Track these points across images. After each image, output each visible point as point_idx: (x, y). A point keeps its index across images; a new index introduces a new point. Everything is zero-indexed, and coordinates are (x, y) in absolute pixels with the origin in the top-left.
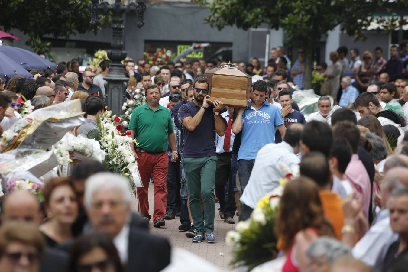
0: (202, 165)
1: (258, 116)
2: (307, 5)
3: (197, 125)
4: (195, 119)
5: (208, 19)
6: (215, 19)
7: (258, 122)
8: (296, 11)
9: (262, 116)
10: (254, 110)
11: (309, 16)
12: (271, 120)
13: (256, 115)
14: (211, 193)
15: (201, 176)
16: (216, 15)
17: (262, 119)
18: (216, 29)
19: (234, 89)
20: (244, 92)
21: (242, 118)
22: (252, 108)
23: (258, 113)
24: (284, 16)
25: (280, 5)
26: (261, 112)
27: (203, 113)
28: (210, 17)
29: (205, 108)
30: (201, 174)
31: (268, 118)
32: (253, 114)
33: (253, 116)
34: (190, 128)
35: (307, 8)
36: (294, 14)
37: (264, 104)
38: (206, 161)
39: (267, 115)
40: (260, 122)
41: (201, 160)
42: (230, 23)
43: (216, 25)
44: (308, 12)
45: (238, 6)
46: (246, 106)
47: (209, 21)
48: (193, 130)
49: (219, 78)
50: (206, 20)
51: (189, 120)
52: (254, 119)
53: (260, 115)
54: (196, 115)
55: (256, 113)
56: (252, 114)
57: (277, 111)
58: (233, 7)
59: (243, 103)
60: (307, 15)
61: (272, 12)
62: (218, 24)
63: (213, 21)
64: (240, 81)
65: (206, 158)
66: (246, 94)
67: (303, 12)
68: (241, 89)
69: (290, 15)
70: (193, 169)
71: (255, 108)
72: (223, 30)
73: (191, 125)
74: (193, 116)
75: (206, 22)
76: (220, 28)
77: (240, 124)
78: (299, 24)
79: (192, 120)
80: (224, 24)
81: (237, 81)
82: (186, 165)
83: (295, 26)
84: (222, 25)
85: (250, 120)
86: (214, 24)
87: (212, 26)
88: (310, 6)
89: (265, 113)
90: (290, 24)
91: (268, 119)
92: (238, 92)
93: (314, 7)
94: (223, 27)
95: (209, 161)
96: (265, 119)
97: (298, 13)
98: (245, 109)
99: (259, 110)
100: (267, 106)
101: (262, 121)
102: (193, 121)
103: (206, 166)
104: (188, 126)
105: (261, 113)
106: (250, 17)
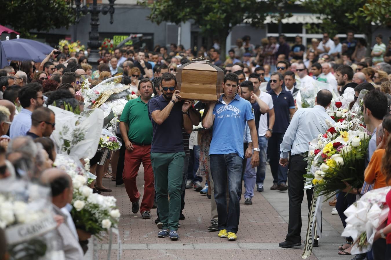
0: (169, 161)
1: (229, 110)
2: (223, 6)
3: (165, 118)
4: (163, 113)
5: (149, 16)
6: (155, 17)
7: (229, 116)
8: (215, 11)
9: (233, 110)
10: (225, 105)
11: (225, 15)
12: (242, 115)
13: (227, 110)
14: (177, 189)
15: (169, 172)
16: (156, 13)
17: (232, 113)
18: (155, 24)
19: (203, 84)
20: (214, 86)
21: (213, 113)
22: (223, 102)
23: (229, 107)
24: (206, 14)
25: (204, 6)
26: (232, 106)
27: (171, 106)
28: (151, 15)
29: (174, 101)
30: (168, 170)
31: (238, 112)
32: (224, 108)
33: (224, 110)
34: (158, 121)
35: (223, 8)
36: (214, 13)
37: (235, 98)
38: (173, 157)
39: (237, 109)
40: (230, 116)
41: (169, 155)
42: (166, 20)
43: (156, 21)
44: (224, 11)
45: (173, 7)
46: (217, 100)
47: (150, 17)
48: (161, 123)
49: (188, 73)
50: (148, 17)
51: (158, 114)
52: (224, 113)
53: (231, 110)
54: (165, 109)
55: (226, 107)
56: (222, 109)
57: (248, 106)
58: (169, 8)
59: (213, 97)
60: (223, 14)
61: (198, 11)
62: (157, 20)
63: (153, 18)
64: (210, 75)
65: (174, 154)
66: (216, 88)
67: (221, 11)
68: (211, 83)
69: (211, 14)
70: (160, 165)
71: (225, 102)
72: (161, 24)
73: (159, 118)
74: (161, 109)
75: (148, 18)
76: (158, 23)
77: (212, 119)
78: (217, 20)
79: (160, 113)
80: (162, 20)
81: (206, 75)
82: (154, 160)
83: (215, 21)
84: (159, 21)
85: (220, 114)
86: (154, 20)
87: (152, 21)
88: (226, 7)
89: (235, 107)
90: (211, 20)
91: (239, 114)
92: (208, 86)
93: (229, 7)
94: (161, 22)
95: (177, 156)
96: (235, 113)
97: (217, 12)
98: (216, 103)
99: (230, 104)
100: (238, 100)
101: (232, 116)
102: (162, 115)
103: (173, 162)
104: (156, 119)
105: (231, 108)
106: (181, 15)
